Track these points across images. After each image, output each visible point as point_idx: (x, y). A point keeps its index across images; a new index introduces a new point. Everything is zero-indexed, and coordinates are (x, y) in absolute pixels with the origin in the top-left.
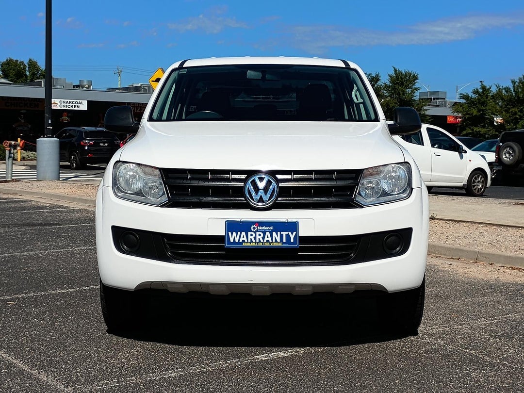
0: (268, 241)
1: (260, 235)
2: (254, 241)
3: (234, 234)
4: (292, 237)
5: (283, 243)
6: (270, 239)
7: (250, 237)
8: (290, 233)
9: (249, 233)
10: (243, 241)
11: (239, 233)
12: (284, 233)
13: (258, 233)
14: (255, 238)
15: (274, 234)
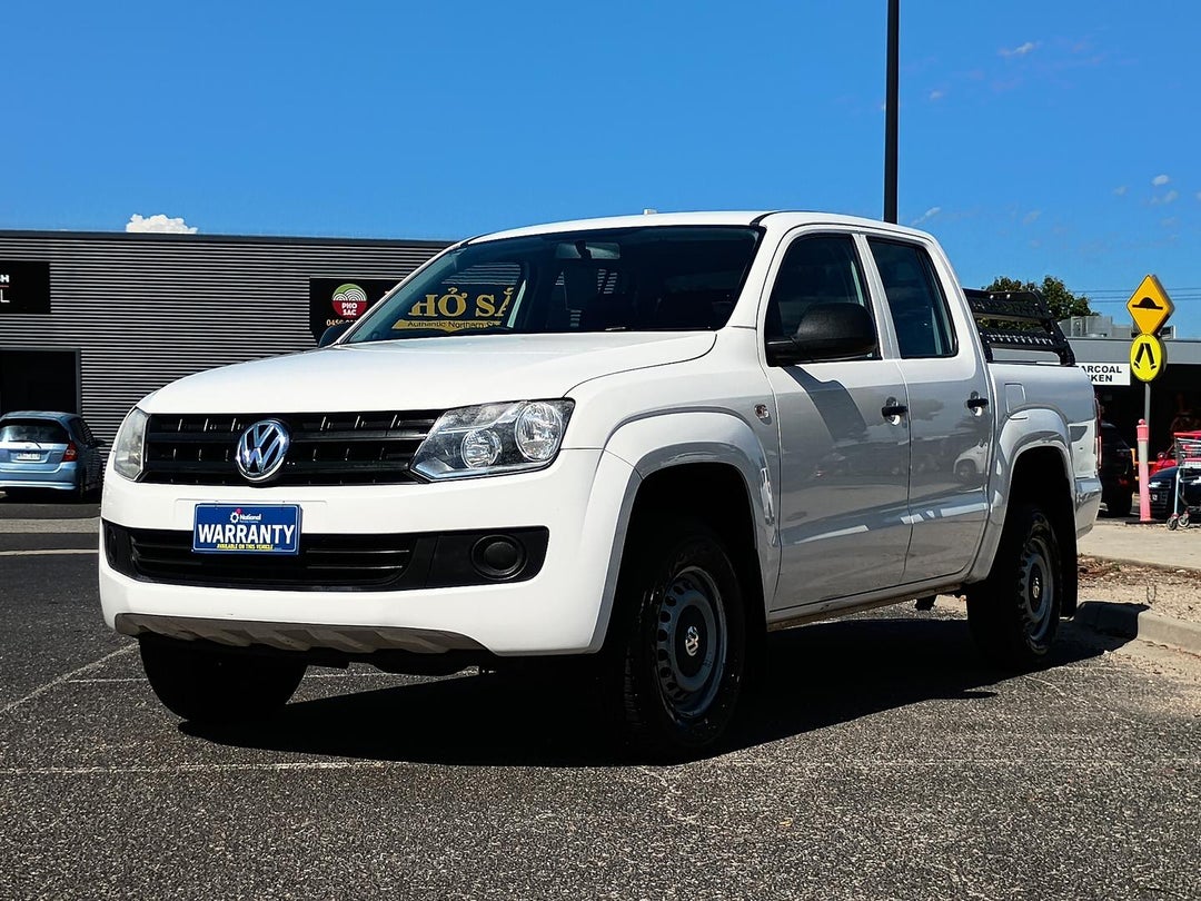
0: (253, 542)
1: (242, 530)
2: (233, 541)
3: (206, 526)
4: (288, 534)
5: (275, 546)
6: (255, 537)
7: (227, 534)
8: (285, 527)
9: (228, 527)
10: (218, 541)
11: (213, 526)
12: (277, 528)
13: (239, 527)
14: (235, 536)
15: (263, 527)
